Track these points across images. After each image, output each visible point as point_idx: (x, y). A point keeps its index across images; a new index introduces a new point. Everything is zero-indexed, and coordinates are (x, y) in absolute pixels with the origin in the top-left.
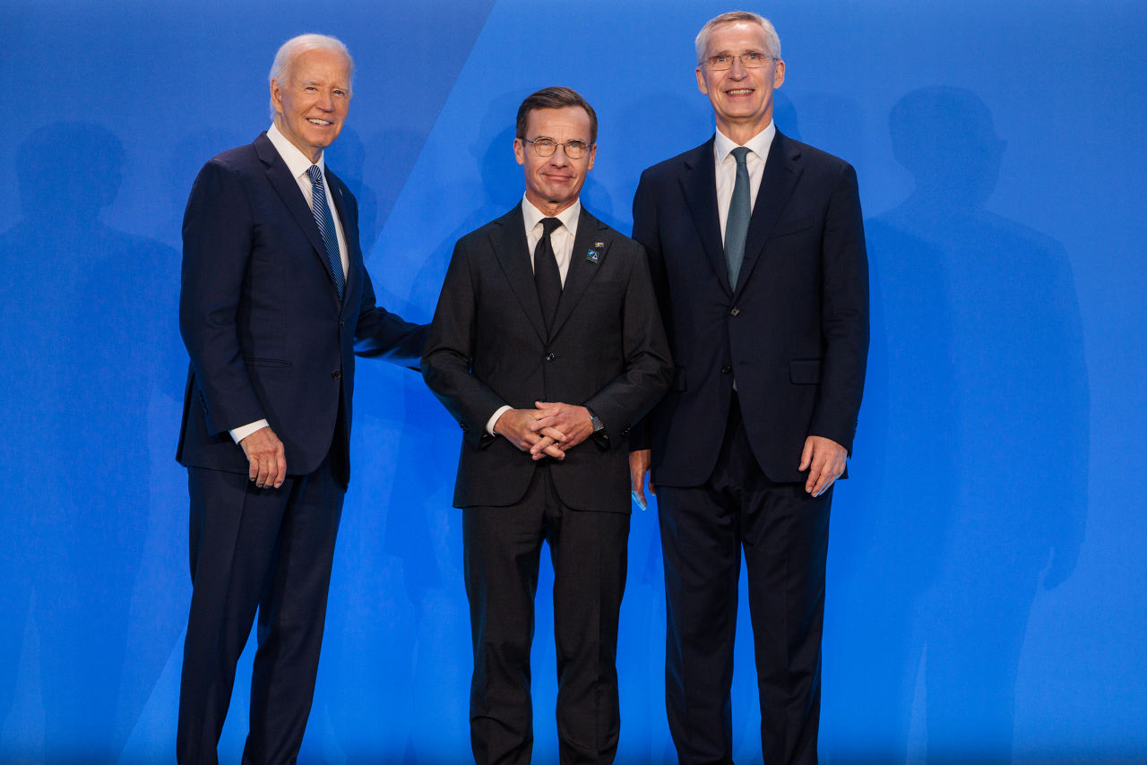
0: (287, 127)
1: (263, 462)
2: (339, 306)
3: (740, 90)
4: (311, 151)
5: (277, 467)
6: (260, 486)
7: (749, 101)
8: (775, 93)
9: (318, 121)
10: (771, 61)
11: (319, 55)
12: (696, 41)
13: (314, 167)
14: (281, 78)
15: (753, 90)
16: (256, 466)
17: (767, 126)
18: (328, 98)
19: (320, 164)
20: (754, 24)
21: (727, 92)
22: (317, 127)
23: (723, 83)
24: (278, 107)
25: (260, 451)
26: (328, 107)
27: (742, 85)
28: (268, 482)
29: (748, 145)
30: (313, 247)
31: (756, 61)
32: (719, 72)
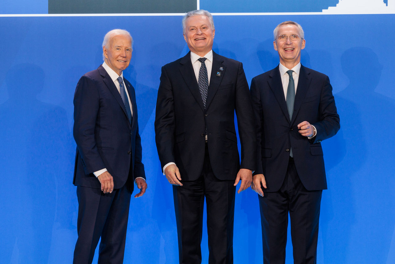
0: (110, 63)
1: (106, 184)
2: (130, 128)
3: (289, 48)
4: (119, 71)
5: (111, 185)
6: (105, 193)
7: (293, 53)
8: (301, 51)
9: (121, 61)
10: (301, 39)
11: (121, 37)
12: (274, 32)
13: (120, 77)
14: (107, 45)
15: (294, 49)
16: (104, 185)
17: (298, 63)
18: (124, 52)
19: (122, 76)
20: (295, 25)
21: (284, 49)
22: (121, 63)
23: (283, 45)
24: (106, 56)
25: (105, 180)
26: (124, 56)
27: (290, 46)
28: (108, 191)
29: (293, 69)
30: (120, 106)
31: (295, 38)
32: (282, 42)
